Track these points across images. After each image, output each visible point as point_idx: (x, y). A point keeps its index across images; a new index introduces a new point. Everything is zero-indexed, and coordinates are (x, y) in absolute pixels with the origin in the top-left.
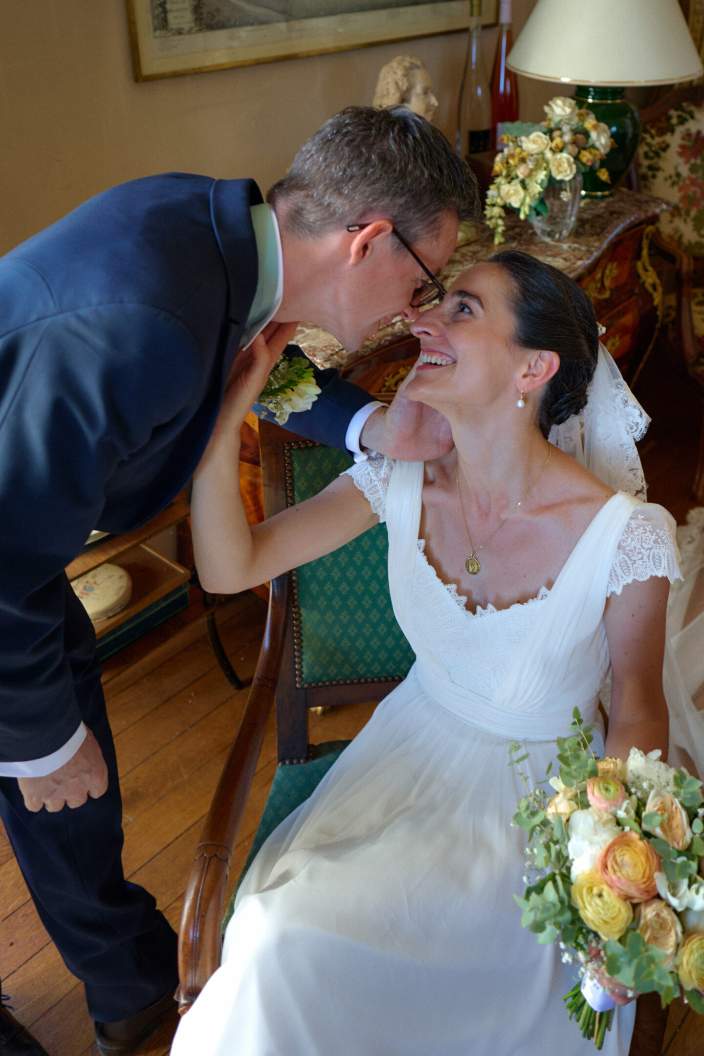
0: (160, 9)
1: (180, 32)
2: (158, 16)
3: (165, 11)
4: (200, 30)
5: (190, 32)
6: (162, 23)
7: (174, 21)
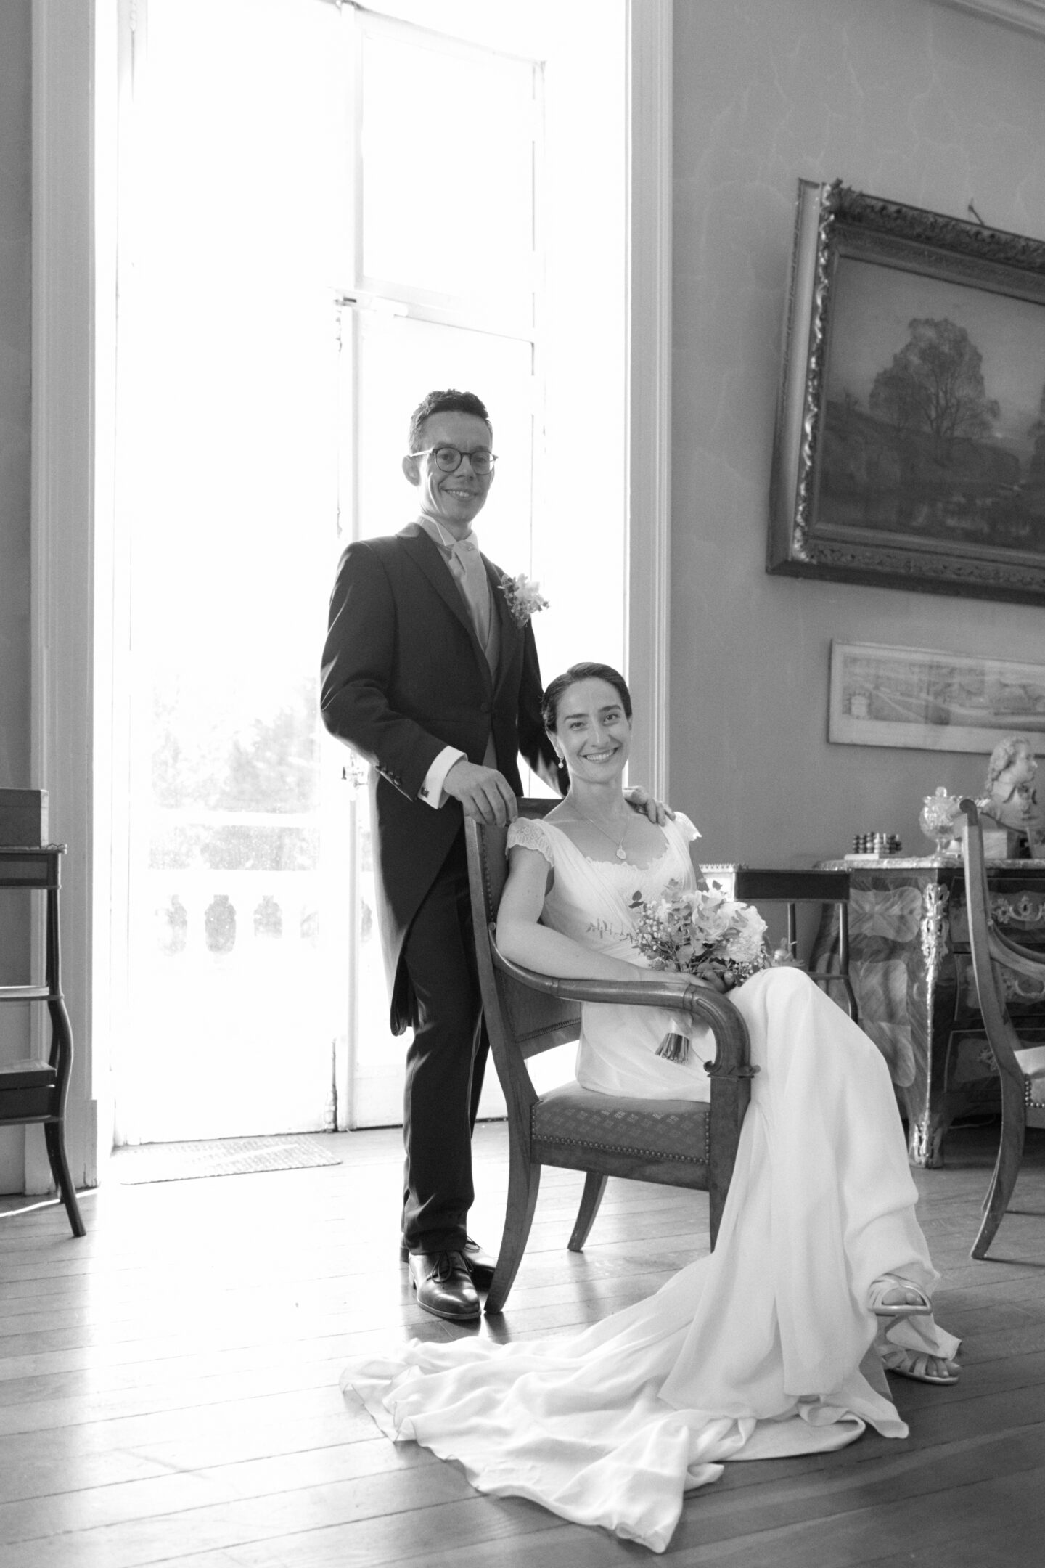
0: (848, 702)
1: (858, 718)
2: (845, 706)
3: (850, 703)
4: (870, 719)
5: (863, 719)
6: (848, 710)
7: (855, 710)
